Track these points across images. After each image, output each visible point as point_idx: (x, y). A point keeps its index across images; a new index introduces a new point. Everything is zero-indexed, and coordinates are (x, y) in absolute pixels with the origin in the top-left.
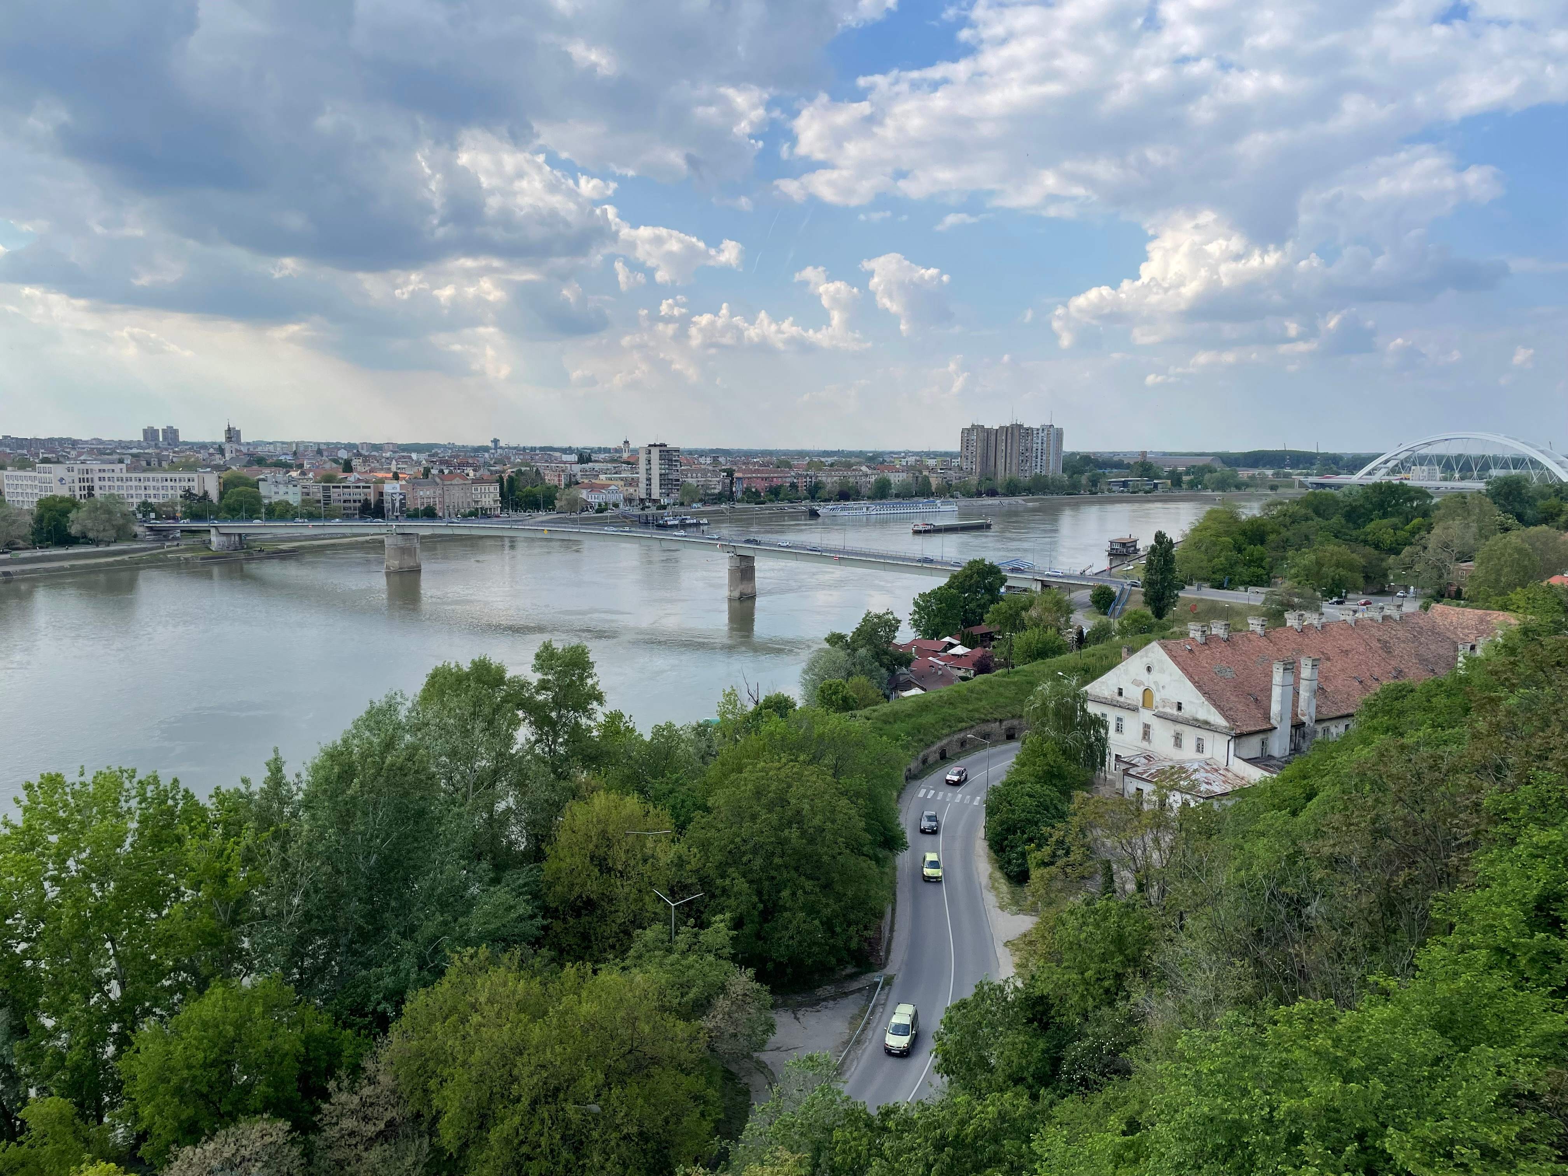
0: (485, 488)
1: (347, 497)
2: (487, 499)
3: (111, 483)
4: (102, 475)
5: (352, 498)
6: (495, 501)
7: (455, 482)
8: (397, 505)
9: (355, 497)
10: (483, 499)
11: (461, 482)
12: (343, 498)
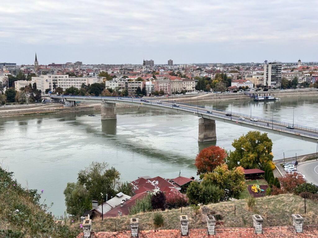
0: (189, 83)
1: (133, 86)
2: (190, 87)
3: (62, 81)
4: (60, 78)
5: (135, 87)
6: (193, 88)
7: (175, 80)
8: (150, 89)
9: (136, 87)
10: (188, 87)
11: (178, 80)
12: (131, 87)
